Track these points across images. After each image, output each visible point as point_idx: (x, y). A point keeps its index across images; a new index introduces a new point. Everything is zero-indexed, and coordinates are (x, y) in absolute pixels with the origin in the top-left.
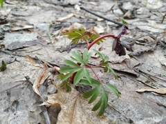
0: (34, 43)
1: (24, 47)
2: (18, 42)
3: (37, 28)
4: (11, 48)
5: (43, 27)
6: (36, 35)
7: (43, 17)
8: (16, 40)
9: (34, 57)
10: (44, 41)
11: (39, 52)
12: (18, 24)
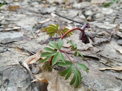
0: (21, 39)
1: (14, 42)
2: (10, 39)
3: (23, 29)
4: (4, 42)
5: (28, 28)
6: (23, 33)
7: (28, 22)
8: (8, 37)
9: (21, 48)
10: (29, 37)
11: (25, 45)
12: (9, 26)
